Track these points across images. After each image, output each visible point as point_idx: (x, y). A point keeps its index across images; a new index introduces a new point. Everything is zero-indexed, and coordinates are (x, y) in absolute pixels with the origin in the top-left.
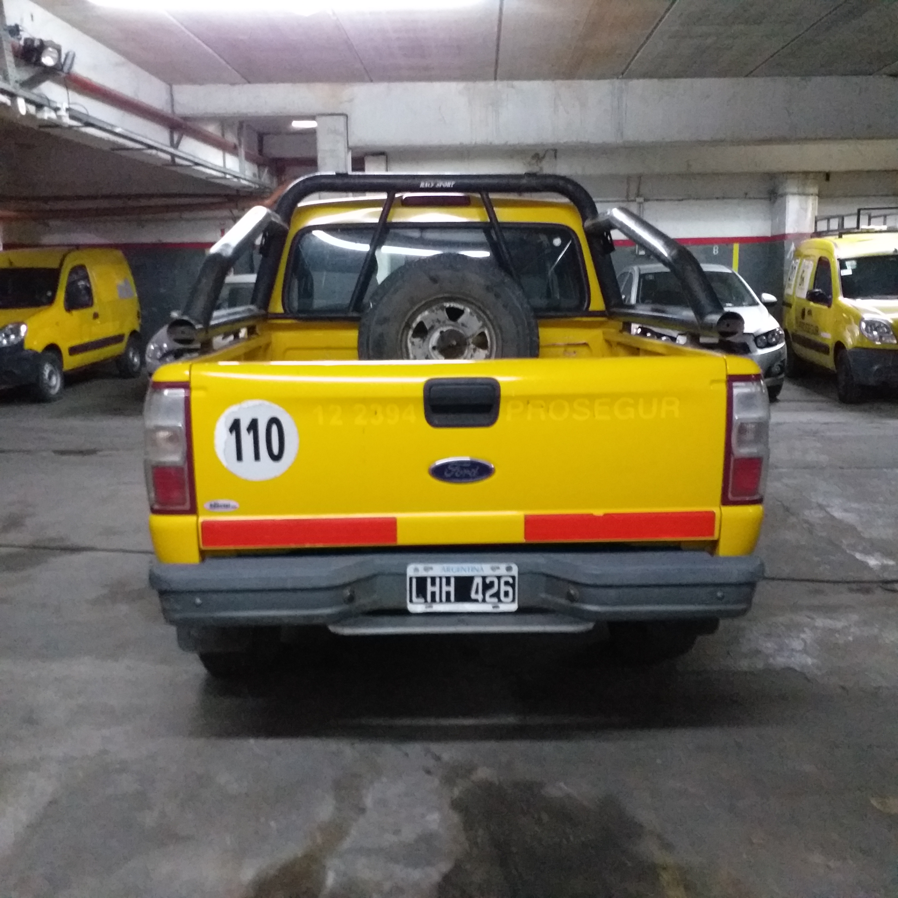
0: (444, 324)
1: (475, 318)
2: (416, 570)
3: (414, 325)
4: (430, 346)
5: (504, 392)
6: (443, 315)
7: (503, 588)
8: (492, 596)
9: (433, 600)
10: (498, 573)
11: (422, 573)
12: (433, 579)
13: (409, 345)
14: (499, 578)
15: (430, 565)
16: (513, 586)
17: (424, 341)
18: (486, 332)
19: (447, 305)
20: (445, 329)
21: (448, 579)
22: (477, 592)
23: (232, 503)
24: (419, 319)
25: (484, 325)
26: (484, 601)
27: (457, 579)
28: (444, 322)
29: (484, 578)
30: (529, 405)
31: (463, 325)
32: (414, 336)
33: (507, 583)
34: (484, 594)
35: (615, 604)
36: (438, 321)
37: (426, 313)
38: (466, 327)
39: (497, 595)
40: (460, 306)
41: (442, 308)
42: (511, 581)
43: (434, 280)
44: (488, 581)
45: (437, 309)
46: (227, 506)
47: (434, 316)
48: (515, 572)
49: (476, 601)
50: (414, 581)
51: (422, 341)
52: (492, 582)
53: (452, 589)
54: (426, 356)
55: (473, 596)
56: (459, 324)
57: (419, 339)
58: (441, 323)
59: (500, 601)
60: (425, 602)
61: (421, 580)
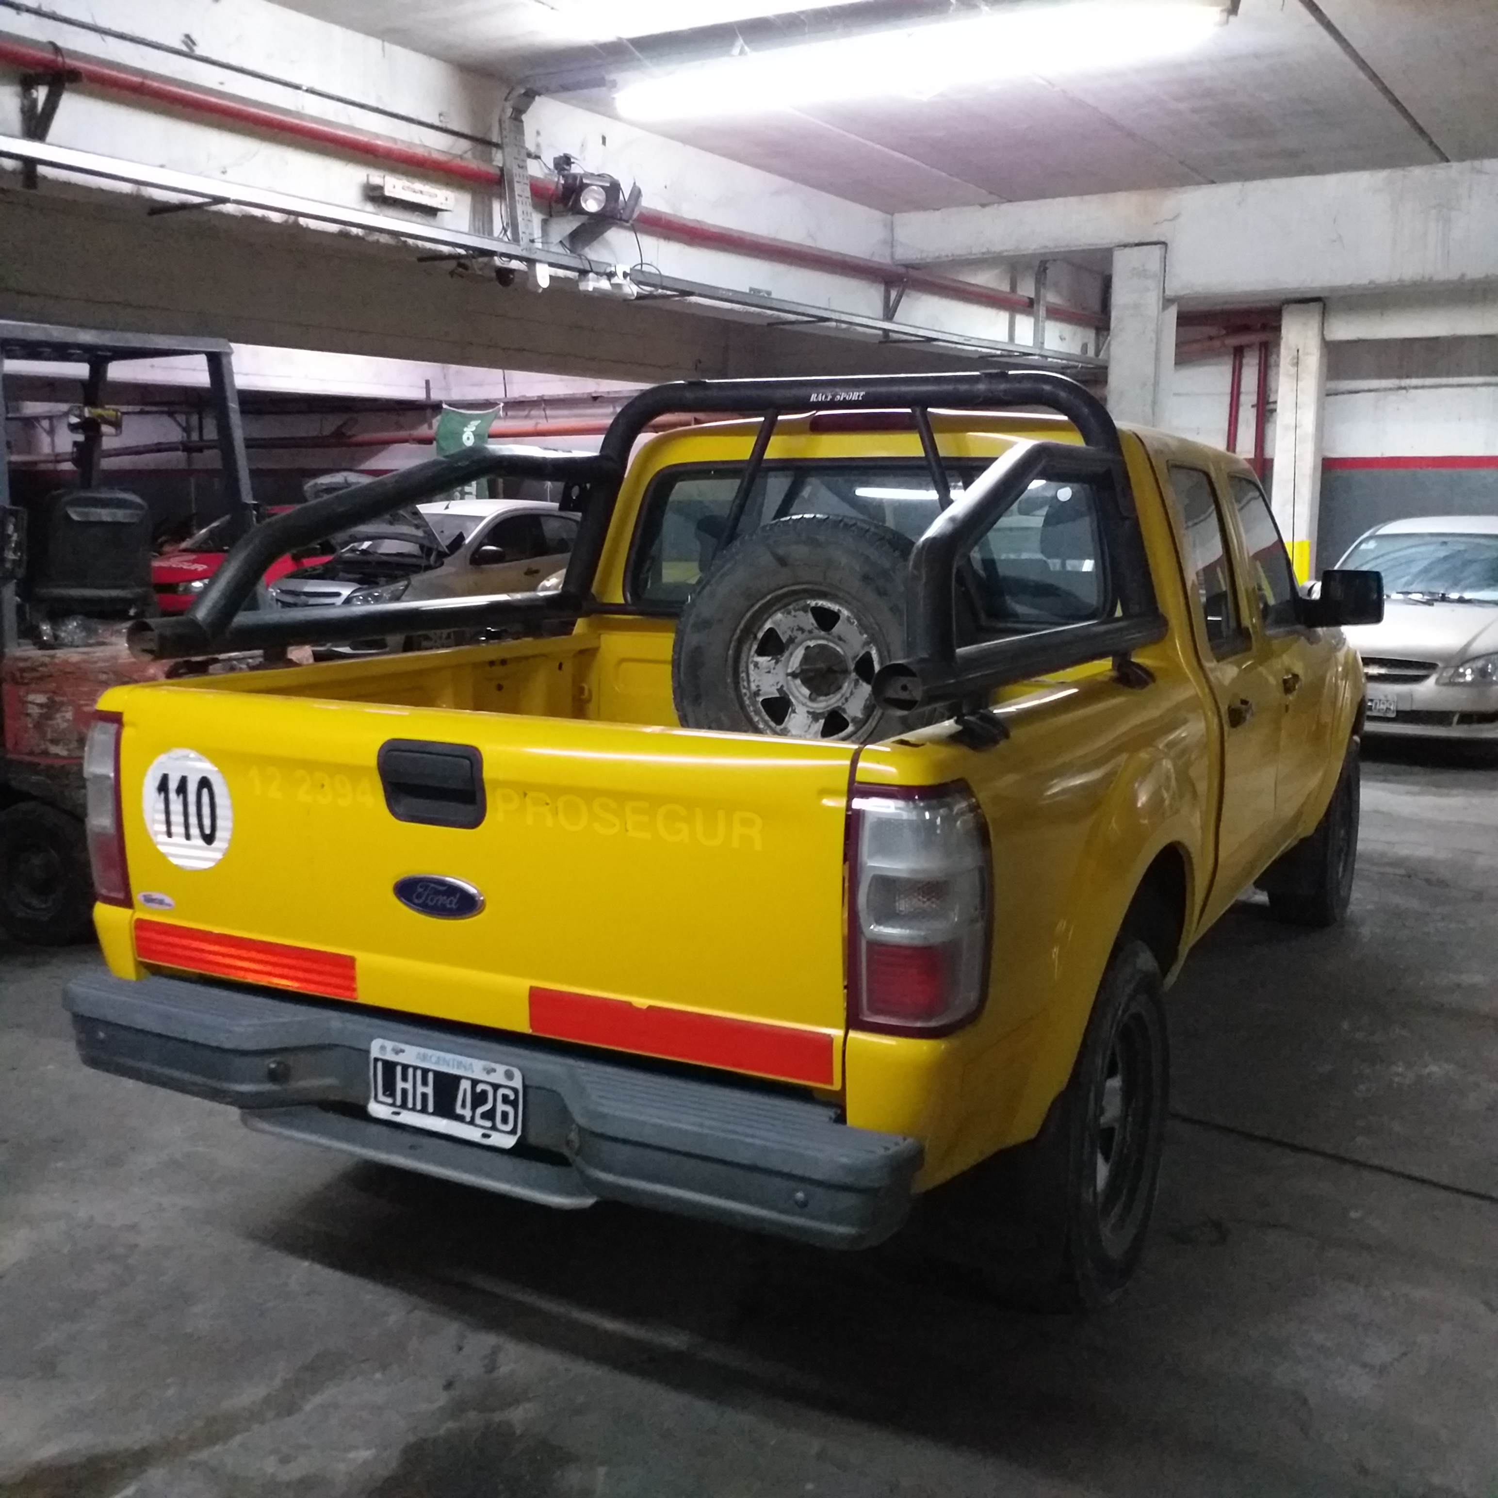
0: (811, 635)
1: (856, 626)
2: (383, 1048)
3: (760, 635)
4: (788, 671)
6: (809, 621)
7: (501, 1107)
8: (484, 1116)
9: (404, 1105)
10: (494, 1078)
11: (390, 1057)
12: (405, 1067)
13: (751, 666)
14: (496, 1087)
15: (402, 1046)
16: (514, 1104)
17: (777, 663)
18: (873, 653)
19: (813, 603)
20: (812, 644)
21: (425, 1072)
22: (464, 1106)
23: (168, 900)
24: (768, 625)
25: (870, 641)
26: (472, 1122)
27: (438, 1075)
28: (810, 632)
29: (475, 1082)
30: (527, 799)
31: (840, 638)
32: (761, 652)
33: (505, 1099)
34: (474, 1108)
35: (624, 1174)
36: (801, 629)
37: (779, 616)
38: (844, 641)
39: (489, 1115)
40: (835, 607)
41: (805, 609)
42: (512, 1097)
43: (782, 561)
44: (479, 1088)
45: (796, 610)
46: (161, 902)
47: (793, 621)
48: (518, 1082)
49: (460, 1119)
50: (380, 1065)
51: (774, 661)
52: (484, 1093)
53: (429, 1090)
54: (779, 687)
55: (459, 1111)
56: (834, 637)
57: (769, 658)
58: (806, 633)
59: (494, 1128)
60: (393, 1105)
61: (389, 1067)
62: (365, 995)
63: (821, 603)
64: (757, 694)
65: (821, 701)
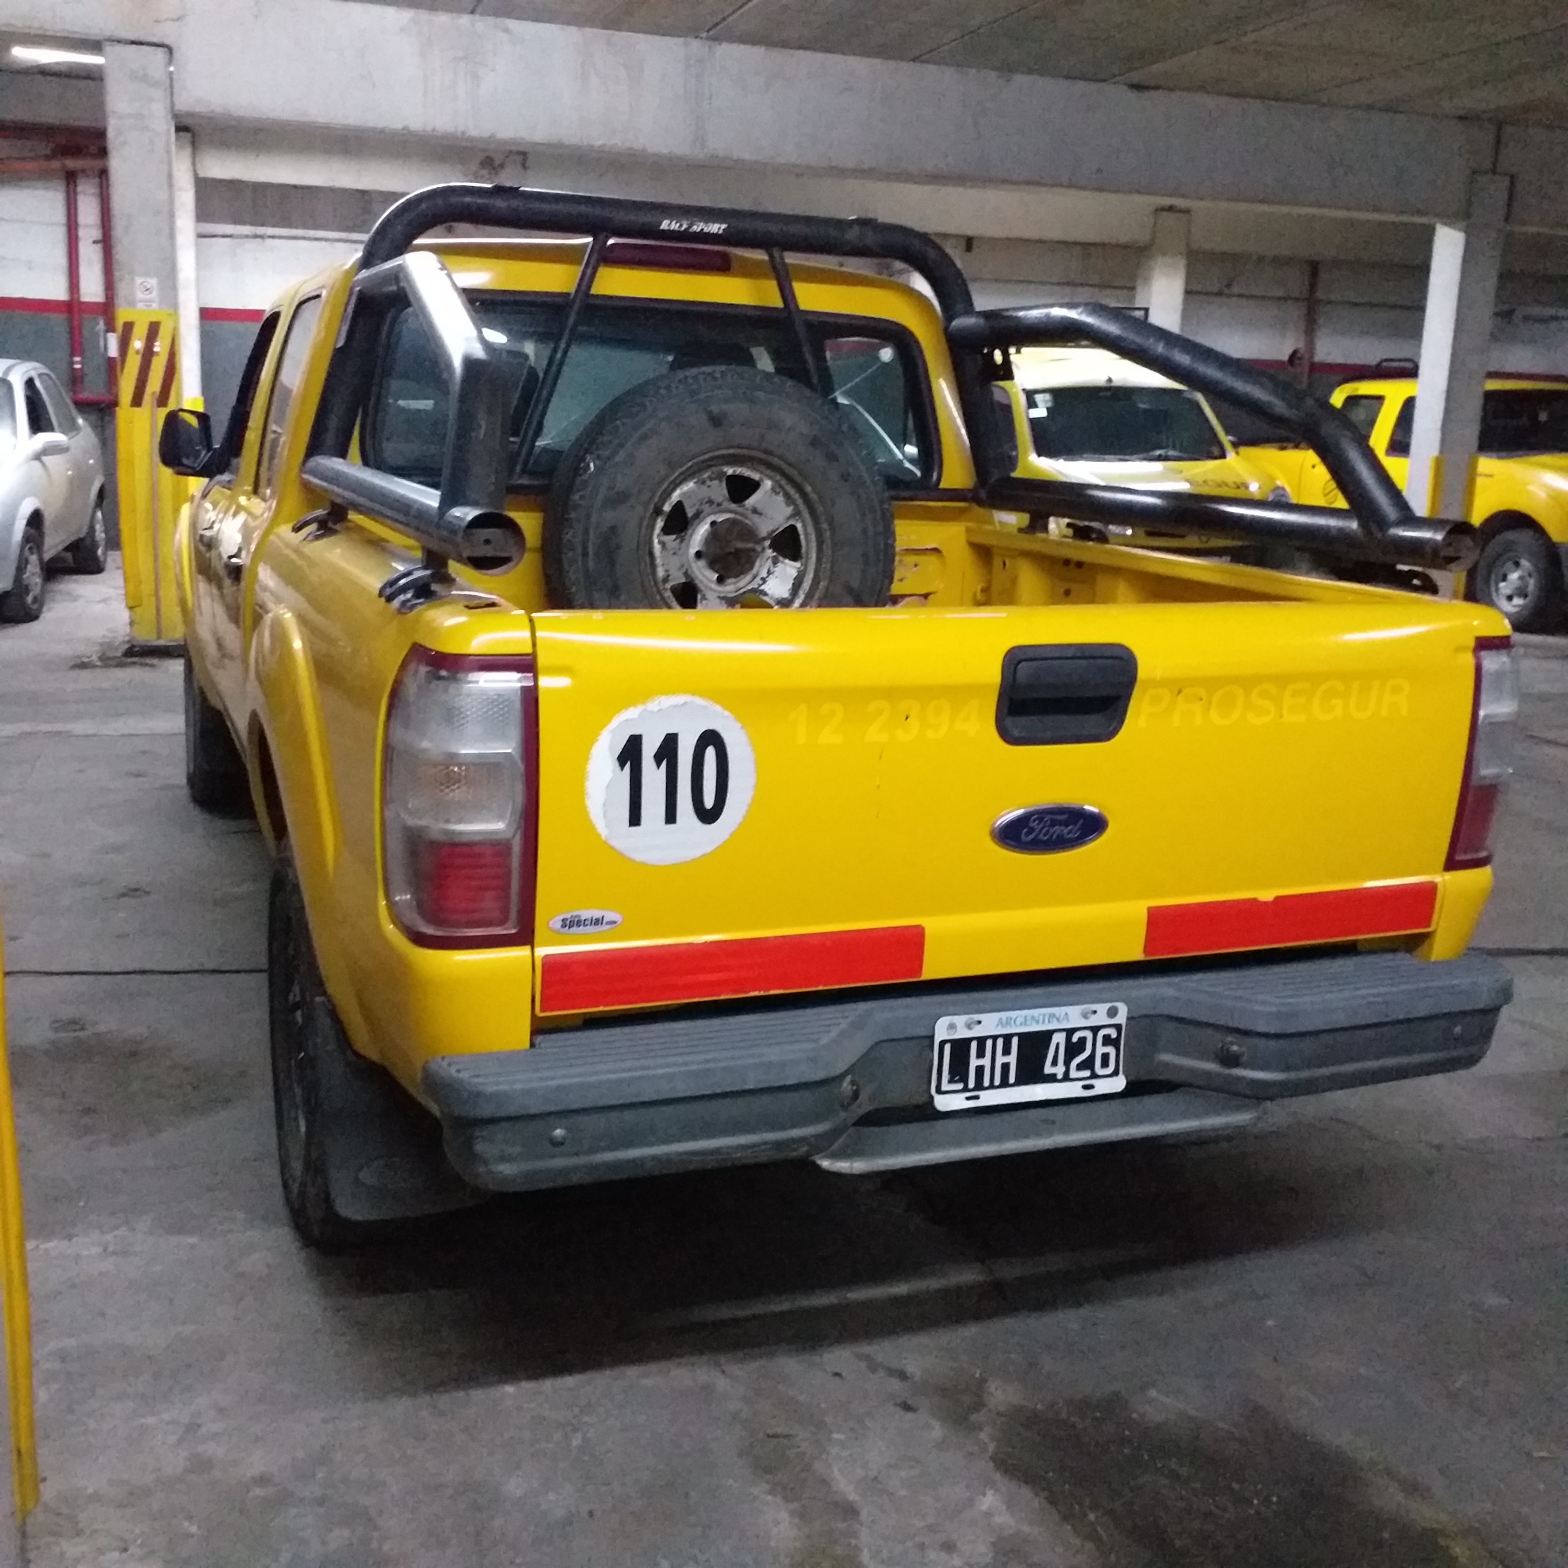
0: (720, 508)
1: (780, 498)
2: (952, 1027)
3: (667, 508)
4: (692, 551)
5: (1142, 673)
6: (719, 491)
7: (1101, 1050)
8: (1080, 1067)
9: (979, 1086)
10: (1094, 1021)
11: (962, 1033)
12: (981, 1041)
13: (657, 547)
14: (1095, 1030)
15: (977, 1017)
16: (1115, 1043)
17: (682, 541)
18: (799, 526)
19: (730, 471)
20: (720, 518)
21: (1008, 1038)
22: (1055, 1063)
23: (609, 916)
24: (676, 496)
25: (796, 514)
26: (1066, 1078)
27: (1022, 1036)
28: (719, 505)
29: (1070, 1032)
30: (1180, 697)
31: (755, 511)
32: (665, 530)
33: (1107, 1040)
34: (1067, 1063)
36: (711, 502)
37: (690, 485)
38: (761, 514)
39: (1088, 1064)
40: (756, 476)
41: (720, 476)
42: (1114, 1035)
43: (716, 421)
44: (1075, 1039)
45: (711, 479)
46: (598, 922)
47: (704, 492)
48: (1121, 1018)
49: (1052, 1078)
50: (947, 1048)
51: (678, 541)
52: (1083, 1040)
53: (1012, 1059)
54: (684, 570)
55: (1048, 1069)
56: (747, 509)
57: (674, 537)
58: (714, 506)
59: (1094, 1076)
60: (966, 1089)
61: (960, 1048)
62: (931, 970)
63: (739, 470)
64: (666, 580)
65: (729, 584)
